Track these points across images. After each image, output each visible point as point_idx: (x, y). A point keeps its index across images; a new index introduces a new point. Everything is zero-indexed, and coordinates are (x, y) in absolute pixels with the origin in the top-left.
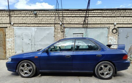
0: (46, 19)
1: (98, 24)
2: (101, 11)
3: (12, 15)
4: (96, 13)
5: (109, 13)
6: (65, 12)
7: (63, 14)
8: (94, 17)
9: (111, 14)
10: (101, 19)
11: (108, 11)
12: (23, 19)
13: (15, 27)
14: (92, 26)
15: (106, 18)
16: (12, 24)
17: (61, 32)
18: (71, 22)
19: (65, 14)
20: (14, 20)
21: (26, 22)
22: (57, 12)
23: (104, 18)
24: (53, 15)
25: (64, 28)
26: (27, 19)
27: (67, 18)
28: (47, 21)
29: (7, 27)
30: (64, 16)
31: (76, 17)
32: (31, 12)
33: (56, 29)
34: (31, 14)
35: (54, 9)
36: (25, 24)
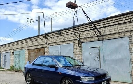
1: (116, 33)
2: (116, 18)
3: (48, 38)
4: (110, 22)
5: (127, 18)
6: (81, 28)
7: (80, 29)
8: (110, 27)
9: (130, 19)
10: (118, 27)
11: (125, 16)
12: (54, 39)
13: (49, 47)
14: (109, 37)
15: (125, 25)
16: (48, 44)
17: (79, 47)
18: (88, 36)
19: (81, 29)
20: (50, 41)
21: (55, 42)
22: (75, 28)
23: (123, 26)
24: (72, 32)
26: (56, 39)
27: (84, 33)
28: (68, 38)
29: (45, 47)
30: (81, 31)
31: (92, 30)
32: (57, 33)
33: (75, 45)
34: (57, 35)
35: (72, 27)
36: (54, 43)
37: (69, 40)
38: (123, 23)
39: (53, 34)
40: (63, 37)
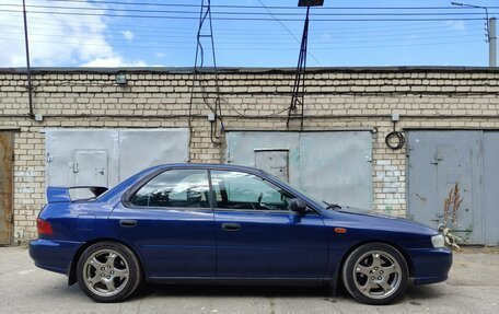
0: (159, 101)
1: (339, 117)
2: (347, 76)
3: (39, 89)
4: (329, 83)
5: (373, 82)
6: (225, 79)
7: (220, 83)
8: (323, 96)
9: (381, 86)
10: (347, 101)
11: (369, 76)
12: (78, 100)
13: (47, 130)
14: (319, 126)
15: (365, 99)
16: (39, 117)
17: (211, 146)
18: (248, 113)
19: (226, 83)
20: (46, 104)
21: (87, 112)
22: (198, 77)
23: (359, 99)
24: (186, 89)
25: (224, 131)
26: (92, 101)
27: (233, 100)
28: (161, 106)
29: (19, 131)
30: (223, 90)
31: (265, 96)
32: (106, 77)
33: (196, 135)
34: (106, 86)
35: (189, 69)
36: (83, 116)
37: (169, 113)
38: (361, 93)
39: (76, 77)
40: (136, 101)
